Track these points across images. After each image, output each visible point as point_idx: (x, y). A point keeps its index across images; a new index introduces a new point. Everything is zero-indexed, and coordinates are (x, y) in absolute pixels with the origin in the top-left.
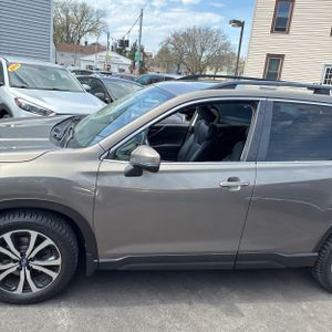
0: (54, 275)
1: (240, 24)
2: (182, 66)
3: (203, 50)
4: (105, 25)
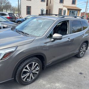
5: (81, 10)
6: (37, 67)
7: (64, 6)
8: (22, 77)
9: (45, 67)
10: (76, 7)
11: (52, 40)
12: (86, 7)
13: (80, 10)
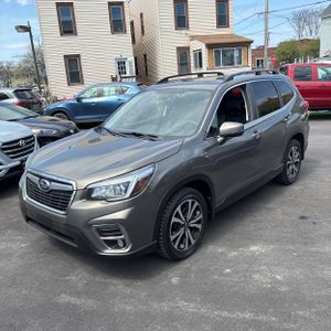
5: (252, 42)
6: (198, 213)
7: (193, 38)
8: (172, 238)
9: (214, 212)
10: (232, 36)
11: (220, 139)
12: (266, 29)
13: (248, 43)
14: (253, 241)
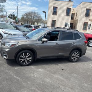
0: (30, 61)
1: (45, 12)
2: (28, 22)
3: (34, 17)
4: (5, 10)
7: (90, 20)
14: (42, 68)
